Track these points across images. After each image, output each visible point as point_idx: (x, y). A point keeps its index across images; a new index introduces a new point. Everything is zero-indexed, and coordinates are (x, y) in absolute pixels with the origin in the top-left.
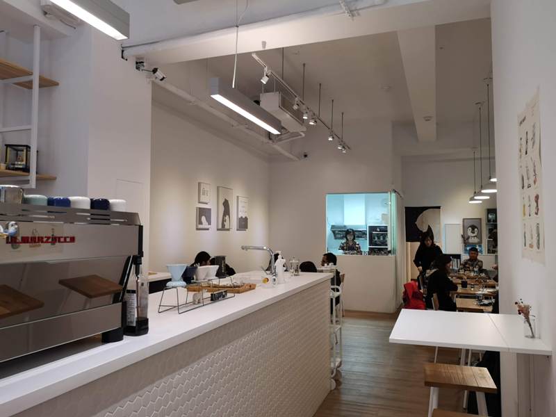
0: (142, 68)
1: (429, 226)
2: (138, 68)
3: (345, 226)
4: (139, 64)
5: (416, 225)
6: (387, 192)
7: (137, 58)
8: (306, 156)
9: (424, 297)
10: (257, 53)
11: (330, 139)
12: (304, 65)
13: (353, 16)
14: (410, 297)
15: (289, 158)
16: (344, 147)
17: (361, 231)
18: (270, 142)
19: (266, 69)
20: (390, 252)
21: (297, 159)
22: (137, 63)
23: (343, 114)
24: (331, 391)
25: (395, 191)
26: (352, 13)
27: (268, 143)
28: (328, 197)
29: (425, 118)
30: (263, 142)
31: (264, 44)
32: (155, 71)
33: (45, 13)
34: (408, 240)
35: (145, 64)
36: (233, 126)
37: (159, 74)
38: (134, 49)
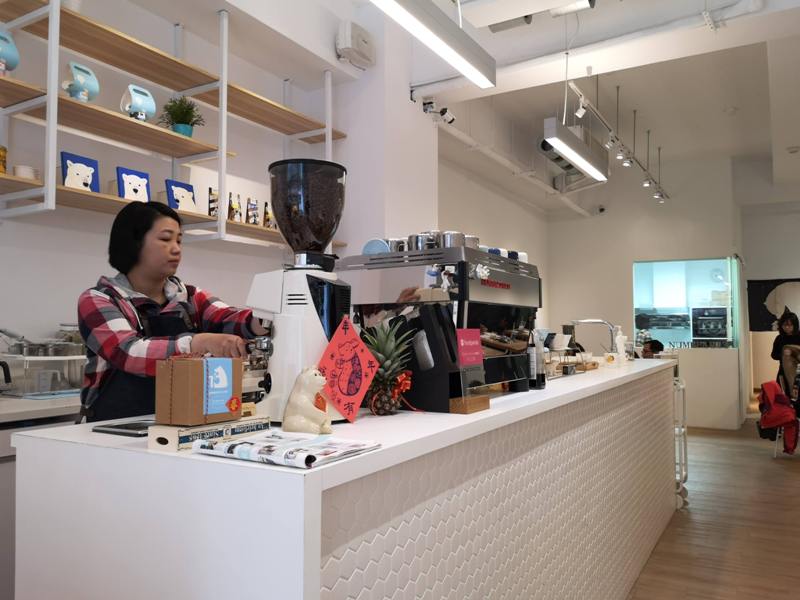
0: (429, 110)
1: (786, 308)
2: (425, 110)
3: (655, 310)
4: (427, 105)
5: (765, 307)
6: (725, 258)
7: (425, 98)
8: (602, 210)
9: (792, 402)
10: (576, 81)
11: (647, 185)
12: (618, 88)
13: (717, 27)
14: (772, 401)
15: (580, 214)
16: (662, 196)
17: (678, 317)
18: (557, 192)
19: (582, 100)
20: (731, 344)
21: (587, 214)
22: (424, 104)
23: (659, 149)
24: (677, 510)
25: (737, 257)
26: (716, 24)
27: (555, 194)
28: (635, 267)
29: (789, 149)
30: (547, 193)
31: (589, 69)
32: (443, 112)
33: (339, 56)
34: (752, 329)
35: (434, 105)
36: (514, 173)
37: (449, 116)
38: (429, 87)
